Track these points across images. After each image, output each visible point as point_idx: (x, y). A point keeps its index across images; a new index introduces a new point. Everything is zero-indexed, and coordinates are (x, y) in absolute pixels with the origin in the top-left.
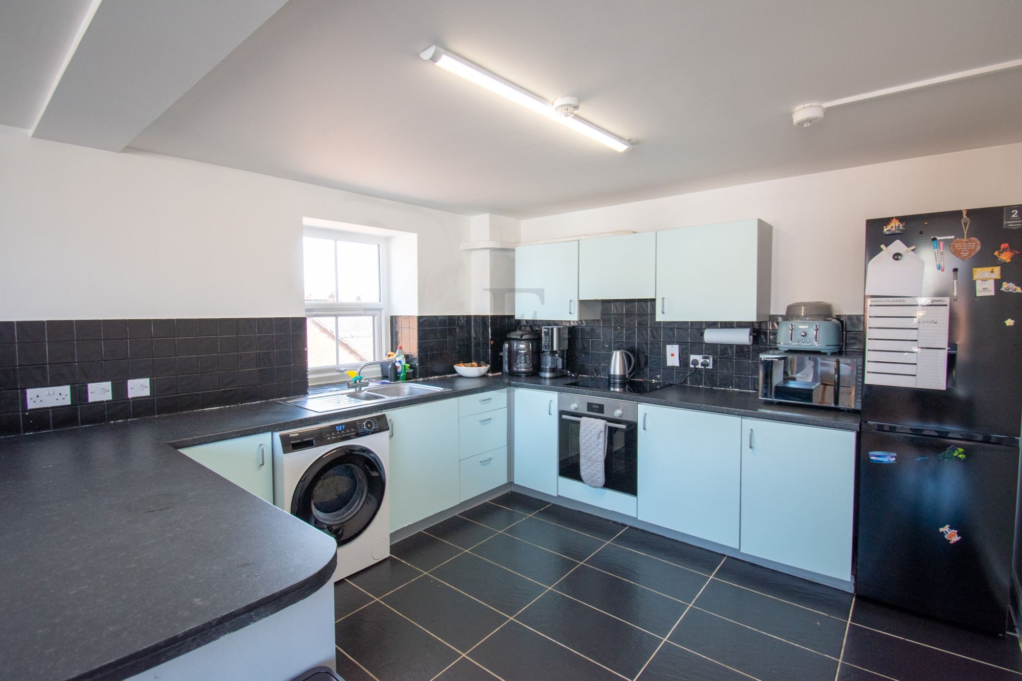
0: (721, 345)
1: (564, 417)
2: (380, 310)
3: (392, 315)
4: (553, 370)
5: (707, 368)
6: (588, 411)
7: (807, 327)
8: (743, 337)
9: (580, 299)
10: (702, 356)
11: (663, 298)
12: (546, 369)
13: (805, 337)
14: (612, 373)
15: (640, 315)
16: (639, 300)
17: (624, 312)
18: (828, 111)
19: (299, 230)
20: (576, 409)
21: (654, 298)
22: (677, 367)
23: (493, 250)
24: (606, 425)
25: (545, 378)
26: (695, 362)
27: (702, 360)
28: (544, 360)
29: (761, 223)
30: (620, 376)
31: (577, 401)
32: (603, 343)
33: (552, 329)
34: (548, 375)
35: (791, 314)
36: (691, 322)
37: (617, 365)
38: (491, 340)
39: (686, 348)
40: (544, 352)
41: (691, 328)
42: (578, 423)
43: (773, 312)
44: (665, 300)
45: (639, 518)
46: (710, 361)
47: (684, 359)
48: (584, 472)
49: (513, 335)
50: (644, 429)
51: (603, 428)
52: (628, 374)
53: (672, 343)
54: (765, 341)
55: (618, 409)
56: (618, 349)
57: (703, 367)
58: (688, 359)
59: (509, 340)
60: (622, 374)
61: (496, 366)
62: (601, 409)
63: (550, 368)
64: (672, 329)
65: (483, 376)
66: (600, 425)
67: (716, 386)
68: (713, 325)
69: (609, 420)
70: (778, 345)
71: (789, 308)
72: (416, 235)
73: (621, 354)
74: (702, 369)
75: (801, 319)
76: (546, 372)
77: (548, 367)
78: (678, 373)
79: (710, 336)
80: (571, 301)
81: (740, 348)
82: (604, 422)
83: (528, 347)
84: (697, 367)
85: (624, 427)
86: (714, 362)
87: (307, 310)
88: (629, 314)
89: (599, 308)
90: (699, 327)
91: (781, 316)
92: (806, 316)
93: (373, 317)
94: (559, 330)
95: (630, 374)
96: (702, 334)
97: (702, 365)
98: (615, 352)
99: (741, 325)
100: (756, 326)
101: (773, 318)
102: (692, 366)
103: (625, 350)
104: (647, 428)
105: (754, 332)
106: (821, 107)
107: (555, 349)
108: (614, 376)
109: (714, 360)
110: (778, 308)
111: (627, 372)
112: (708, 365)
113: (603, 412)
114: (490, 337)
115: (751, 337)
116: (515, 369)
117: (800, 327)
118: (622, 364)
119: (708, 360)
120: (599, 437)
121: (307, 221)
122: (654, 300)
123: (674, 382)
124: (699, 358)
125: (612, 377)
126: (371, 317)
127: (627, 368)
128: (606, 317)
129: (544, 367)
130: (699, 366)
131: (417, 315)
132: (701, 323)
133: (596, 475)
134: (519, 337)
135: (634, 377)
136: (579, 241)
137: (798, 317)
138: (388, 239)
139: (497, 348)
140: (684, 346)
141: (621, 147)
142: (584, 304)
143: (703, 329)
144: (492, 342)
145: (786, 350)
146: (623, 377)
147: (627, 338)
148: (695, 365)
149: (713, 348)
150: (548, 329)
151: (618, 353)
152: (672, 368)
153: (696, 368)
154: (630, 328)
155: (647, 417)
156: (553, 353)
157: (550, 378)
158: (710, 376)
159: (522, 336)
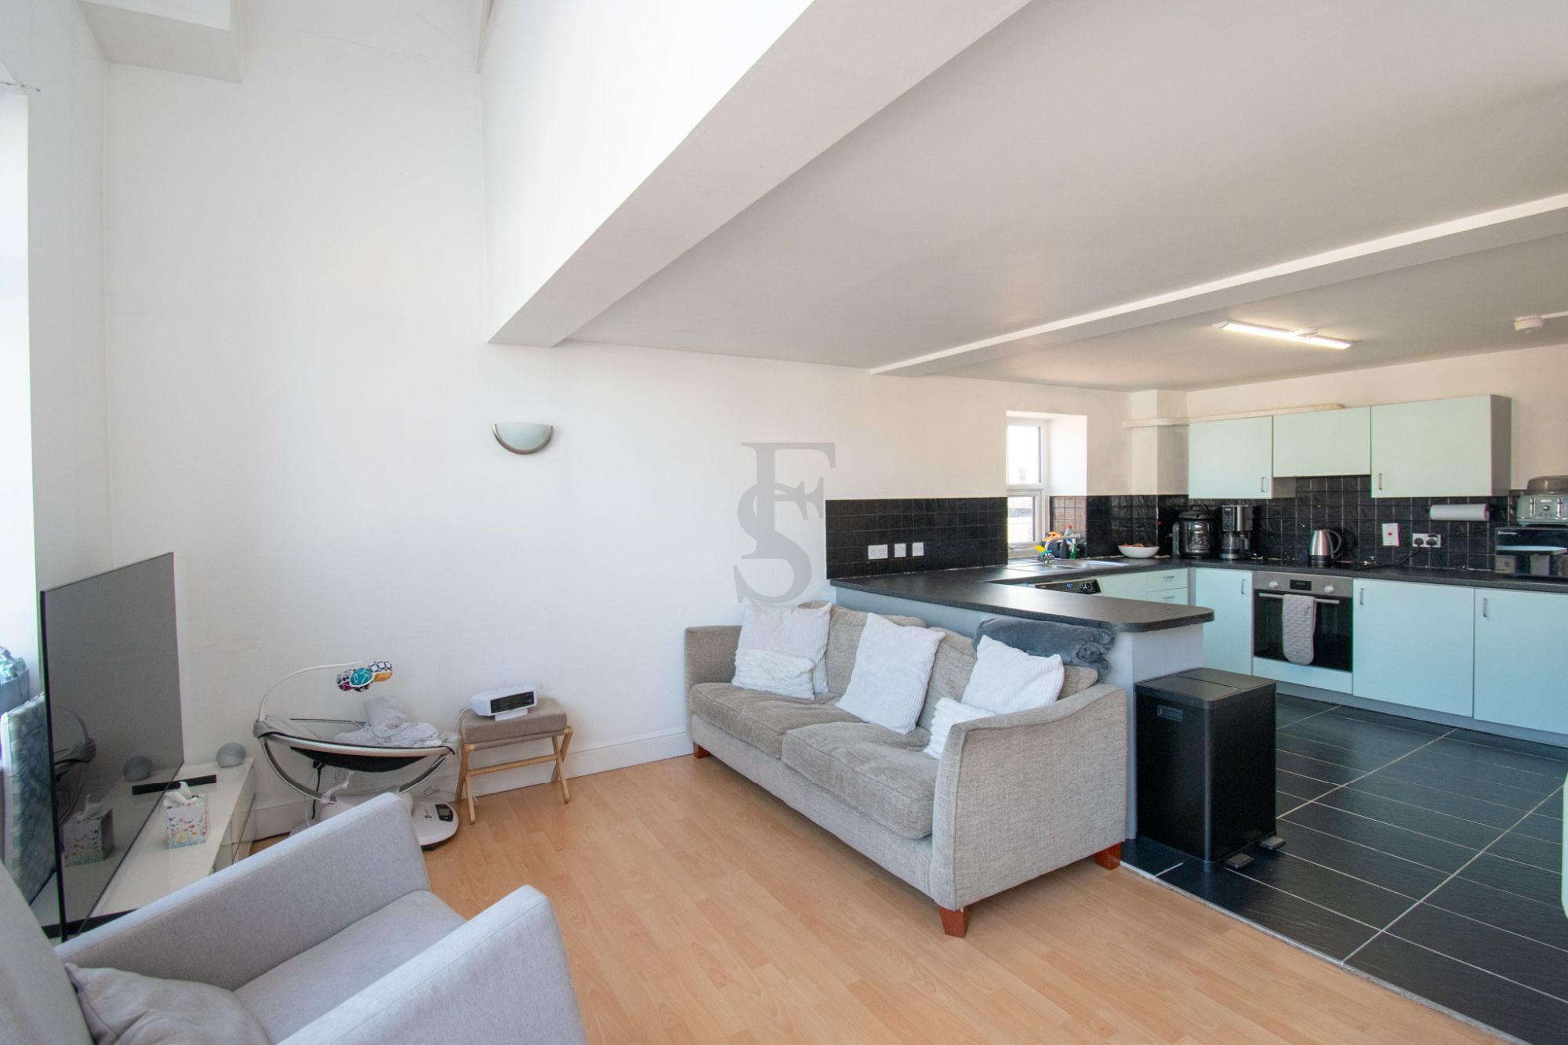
0: (1452, 522)
1: (1261, 595)
2: (1040, 491)
3: (1052, 495)
4: (1236, 551)
5: (1434, 546)
6: (1292, 588)
7: (1549, 501)
8: (1478, 513)
9: (1275, 476)
10: (1427, 535)
11: (1380, 474)
12: (1228, 550)
13: (1549, 512)
14: (1313, 554)
15: (1346, 492)
16: (1345, 477)
17: (1326, 489)
18: (1547, 322)
19: (1004, 422)
20: (1276, 587)
21: (1368, 473)
22: (1396, 547)
23: (1160, 427)
24: (1314, 601)
25: (1227, 560)
26: (1419, 541)
27: (1428, 539)
28: (1225, 542)
29: (1495, 399)
30: (1324, 556)
31: (1275, 579)
32: (1299, 524)
33: (1236, 508)
34: (1230, 556)
35: (1534, 488)
36: (1414, 498)
37: (1319, 545)
38: (1159, 520)
39: (1408, 527)
40: (1225, 532)
41: (1413, 506)
42: (1280, 601)
43: (1513, 487)
44: (1383, 476)
45: (1355, 695)
46: (1438, 539)
47: (1404, 537)
48: (1288, 648)
49: (1185, 515)
50: (1361, 604)
51: (1311, 604)
52: (1334, 554)
53: (1390, 521)
54: (1504, 517)
55: (1328, 585)
56: (1321, 528)
57: (1429, 546)
58: (1410, 537)
59: (1181, 521)
60: (1326, 554)
61: (1165, 548)
62: (1307, 586)
63: (1233, 550)
64: (1389, 507)
65: (1151, 558)
66: (1308, 601)
67: (1446, 566)
68: (1441, 501)
69: (1317, 596)
70: (1519, 520)
71: (1531, 483)
72: (1084, 418)
73: (1325, 534)
74: (1428, 548)
75: (1543, 493)
76: (1228, 553)
77: (1231, 548)
78: (1397, 553)
79: (1437, 513)
80: (1263, 478)
81: (1476, 524)
82: (1312, 598)
83: (1204, 529)
84: (1422, 546)
85: (1337, 602)
86: (1444, 541)
87: (1008, 491)
88: (1334, 491)
89: (1294, 485)
90: (1423, 504)
91: (1524, 490)
92: (1549, 490)
93: (1034, 498)
94: (1243, 509)
95: (1336, 554)
96: (1428, 511)
97: (1428, 543)
98: (1316, 532)
99: (1475, 500)
100: (1494, 502)
101: (1516, 495)
102: (1415, 545)
103: (1331, 529)
104: (1365, 602)
105: (1491, 508)
106: (1541, 318)
107: (1239, 529)
108: (1316, 557)
109: (1442, 538)
110: (1519, 483)
111: (1332, 552)
112: (1435, 543)
113: (1310, 589)
114: (1157, 517)
115: (1488, 513)
116: (1187, 550)
117: (1542, 501)
118: (1326, 547)
119: (1435, 539)
120: (1306, 613)
121: (1010, 413)
122: (1369, 476)
123: (1393, 563)
124: (1425, 537)
125: (1313, 558)
126: (1031, 498)
127: (1332, 548)
128: (1303, 495)
129: (1226, 548)
130: (1425, 545)
131: (1084, 493)
132: (1426, 499)
133: (1302, 650)
134: (1195, 517)
135: (1340, 559)
136: (1273, 416)
137: (1541, 491)
138: (1048, 422)
139: (1166, 528)
140: (1404, 525)
141: (1343, 346)
142: (1278, 482)
143: (1428, 506)
144: (1160, 523)
145: (1527, 524)
146: (1327, 558)
147: (1330, 515)
148: (1419, 544)
149: (1440, 526)
150: (1232, 508)
151: (1321, 533)
152: (1390, 548)
153: (1421, 548)
154: (1335, 507)
155: (1365, 592)
156: (1236, 534)
157: (1233, 560)
158: (1438, 555)
159: (1198, 516)
